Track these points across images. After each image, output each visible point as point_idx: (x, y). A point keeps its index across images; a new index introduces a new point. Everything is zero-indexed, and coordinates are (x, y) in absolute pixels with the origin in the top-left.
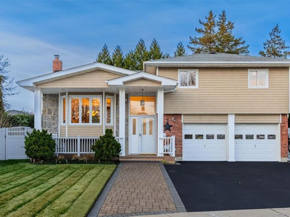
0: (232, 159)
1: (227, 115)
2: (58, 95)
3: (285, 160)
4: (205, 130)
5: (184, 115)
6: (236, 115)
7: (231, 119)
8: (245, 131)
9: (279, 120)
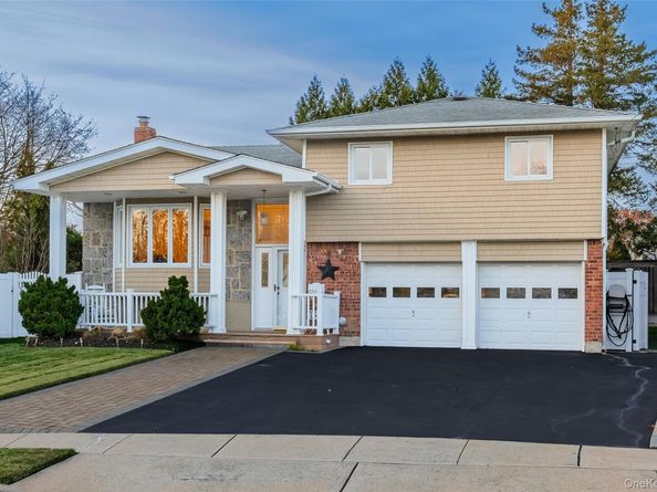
0: (469, 344)
1: (459, 243)
2: (112, 204)
3: (596, 348)
4: (413, 278)
5: (363, 243)
6: (480, 242)
7: (469, 253)
8: (504, 278)
9: (583, 252)
